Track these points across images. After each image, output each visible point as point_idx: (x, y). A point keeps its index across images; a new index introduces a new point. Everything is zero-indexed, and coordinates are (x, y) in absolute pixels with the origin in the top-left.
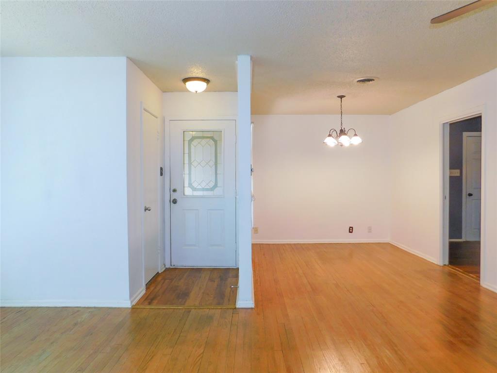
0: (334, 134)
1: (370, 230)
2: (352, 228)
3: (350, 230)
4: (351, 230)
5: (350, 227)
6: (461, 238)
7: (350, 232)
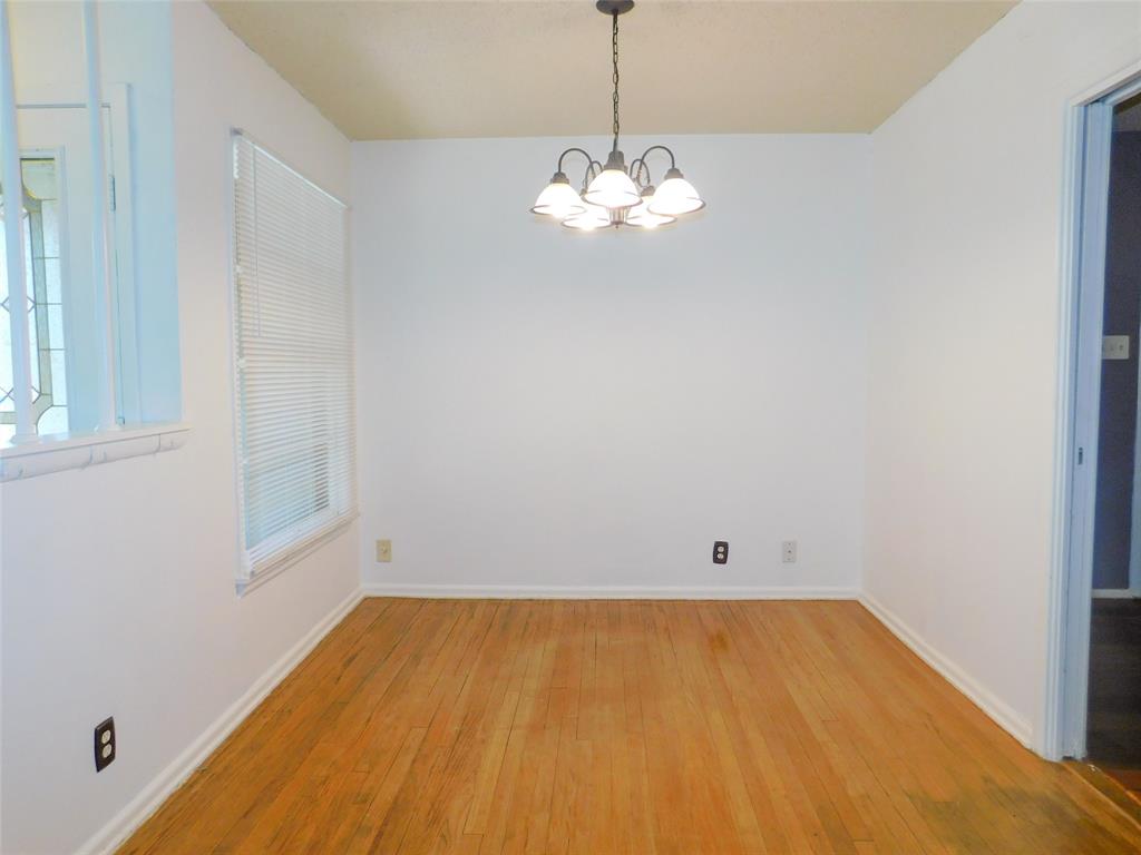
0: (576, 165)
1: (789, 552)
2: (725, 545)
3: (716, 552)
4: (720, 553)
5: (718, 544)
6: (1125, 584)
7: (716, 560)
